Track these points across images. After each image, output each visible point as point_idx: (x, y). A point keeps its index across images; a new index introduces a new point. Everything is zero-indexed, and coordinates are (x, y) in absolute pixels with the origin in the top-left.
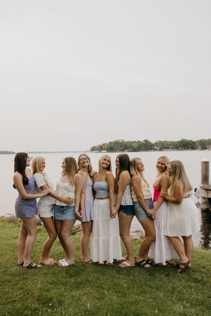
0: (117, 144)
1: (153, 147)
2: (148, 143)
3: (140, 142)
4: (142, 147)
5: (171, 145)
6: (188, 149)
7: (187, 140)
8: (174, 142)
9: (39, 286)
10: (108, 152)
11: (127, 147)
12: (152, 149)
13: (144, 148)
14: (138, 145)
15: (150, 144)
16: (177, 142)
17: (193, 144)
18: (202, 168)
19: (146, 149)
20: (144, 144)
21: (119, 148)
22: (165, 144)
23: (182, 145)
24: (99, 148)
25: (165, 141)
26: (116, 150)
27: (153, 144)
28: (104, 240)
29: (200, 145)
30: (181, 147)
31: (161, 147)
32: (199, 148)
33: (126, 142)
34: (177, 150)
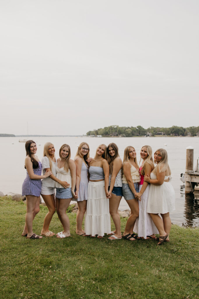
0: (112, 129)
1: (145, 133)
2: (141, 129)
3: (134, 128)
4: (135, 133)
5: (163, 131)
6: (179, 135)
7: (178, 127)
8: (166, 128)
9: (41, 253)
10: (103, 137)
11: (122, 132)
12: (144, 135)
13: (138, 133)
14: (132, 131)
15: (143, 130)
16: (168, 128)
17: (183, 131)
18: (187, 155)
19: (139, 135)
20: (137, 130)
21: (114, 133)
22: (157, 130)
23: (173, 131)
24: (94, 132)
25: (157, 128)
26: (111, 135)
27: (146, 130)
28: (96, 216)
29: (190, 132)
30: (172, 133)
31: (153, 133)
32: (189, 135)
33: (121, 128)
34: (168, 136)
